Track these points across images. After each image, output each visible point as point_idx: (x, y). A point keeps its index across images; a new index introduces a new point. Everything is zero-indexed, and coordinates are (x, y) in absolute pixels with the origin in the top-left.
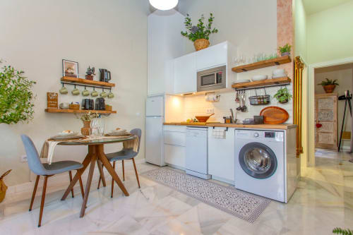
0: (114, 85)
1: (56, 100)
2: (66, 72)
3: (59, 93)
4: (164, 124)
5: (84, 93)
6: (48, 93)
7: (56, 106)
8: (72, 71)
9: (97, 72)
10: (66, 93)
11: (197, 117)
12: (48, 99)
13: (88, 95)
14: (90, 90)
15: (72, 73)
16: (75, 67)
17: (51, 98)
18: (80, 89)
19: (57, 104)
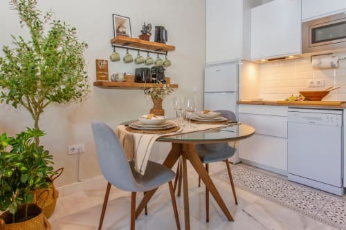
0: (173, 48)
1: (106, 69)
2: (118, 31)
3: (109, 60)
4: (239, 103)
5: (138, 61)
6: (97, 60)
7: (107, 78)
8: (124, 30)
9: (153, 31)
10: (118, 60)
11: (303, 93)
12: (98, 69)
13: (142, 62)
14: (144, 55)
15: (124, 33)
16: (126, 24)
17: (100, 67)
18: (134, 54)
19: (107, 75)
